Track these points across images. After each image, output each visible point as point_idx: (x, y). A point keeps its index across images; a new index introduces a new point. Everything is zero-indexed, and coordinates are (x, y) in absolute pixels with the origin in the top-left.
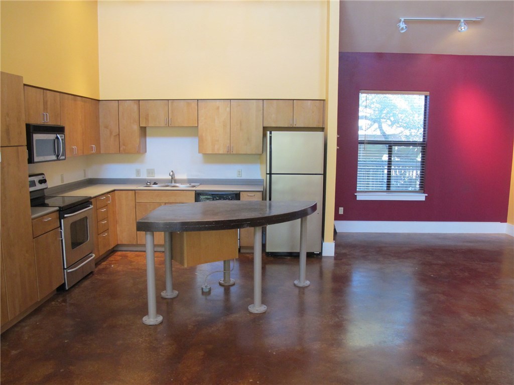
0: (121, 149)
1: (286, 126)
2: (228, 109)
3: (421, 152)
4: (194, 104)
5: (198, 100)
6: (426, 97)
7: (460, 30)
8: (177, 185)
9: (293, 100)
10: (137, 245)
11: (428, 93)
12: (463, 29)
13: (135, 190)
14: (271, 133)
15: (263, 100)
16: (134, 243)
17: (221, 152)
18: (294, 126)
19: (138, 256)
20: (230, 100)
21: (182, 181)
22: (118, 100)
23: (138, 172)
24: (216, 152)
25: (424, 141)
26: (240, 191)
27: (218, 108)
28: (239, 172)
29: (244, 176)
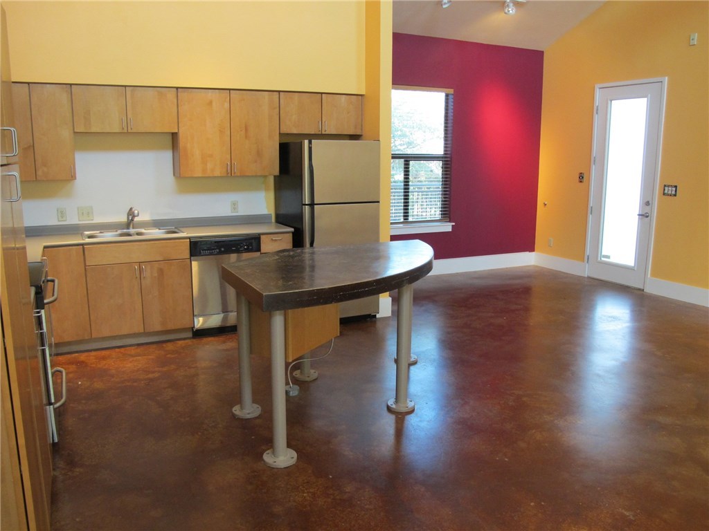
0: (40, 173)
1: (313, 133)
2: (227, 105)
3: (442, 168)
4: (171, 95)
5: (177, 88)
6: (447, 95)
7: (506, 11)
8: (143, 231)
9: (322, 93)
10: (91, 340)
11: (451, 91)
12: (511, 12)
13: (82, 245)
14: (310, 143)
15: (279, 92)
16: (87, 338)
17: (217, 173)
18: (323, 133)
19: (104, 358)
20: (230, 90)
21: (145, 225)
22: (28, 83)
23: (61, 213)
24: (209, 174)
25: (445, 154)
26: (260, 234)
27: (210, 103)
28: (234, 204)
29: (243, 211)
